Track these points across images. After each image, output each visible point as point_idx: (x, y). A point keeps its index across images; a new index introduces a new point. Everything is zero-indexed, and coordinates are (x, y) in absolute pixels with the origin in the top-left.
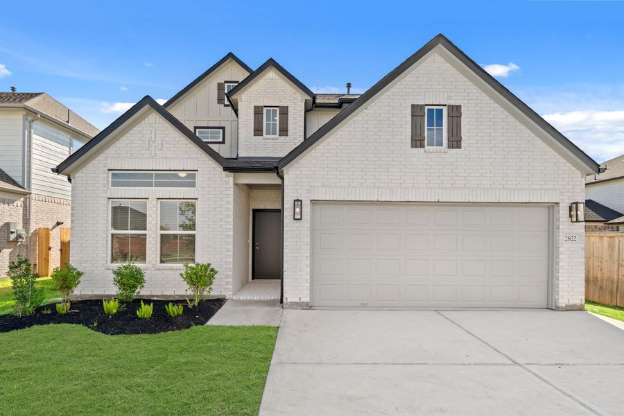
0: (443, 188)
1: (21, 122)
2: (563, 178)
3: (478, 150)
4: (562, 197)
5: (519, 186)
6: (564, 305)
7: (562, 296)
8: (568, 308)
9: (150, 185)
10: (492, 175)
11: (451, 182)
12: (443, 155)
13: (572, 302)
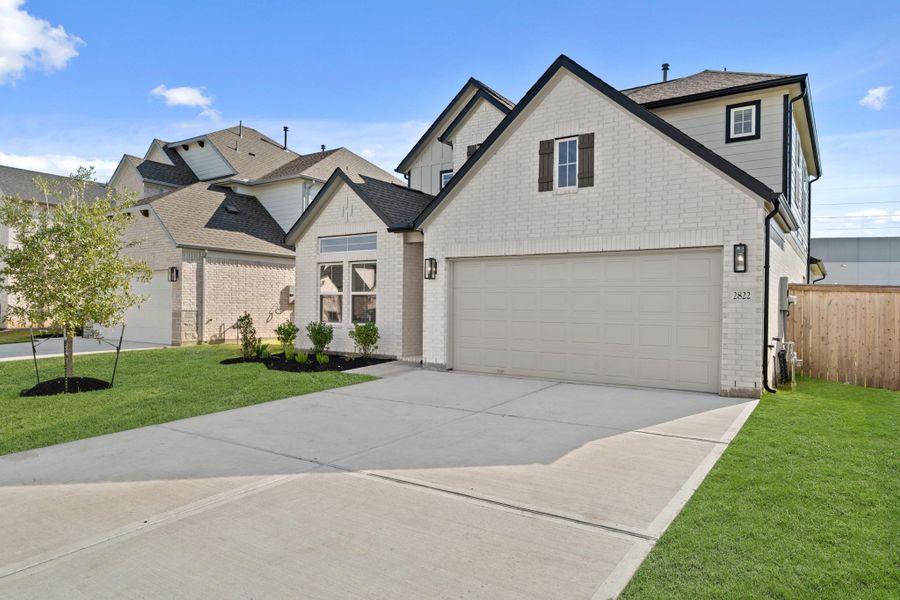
0: (572, 237)
1: (301, 191)
2: (729, 211)
3: (614, 186)
4: (727, 238)
5: (665, 227)
6: (728, 389)
7: (725, 376)
8: (735, 394)
9: (343, 249)
10: (631, 215)
11: (581, 228)
12: (573, 197)
13: (741, 385)
